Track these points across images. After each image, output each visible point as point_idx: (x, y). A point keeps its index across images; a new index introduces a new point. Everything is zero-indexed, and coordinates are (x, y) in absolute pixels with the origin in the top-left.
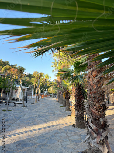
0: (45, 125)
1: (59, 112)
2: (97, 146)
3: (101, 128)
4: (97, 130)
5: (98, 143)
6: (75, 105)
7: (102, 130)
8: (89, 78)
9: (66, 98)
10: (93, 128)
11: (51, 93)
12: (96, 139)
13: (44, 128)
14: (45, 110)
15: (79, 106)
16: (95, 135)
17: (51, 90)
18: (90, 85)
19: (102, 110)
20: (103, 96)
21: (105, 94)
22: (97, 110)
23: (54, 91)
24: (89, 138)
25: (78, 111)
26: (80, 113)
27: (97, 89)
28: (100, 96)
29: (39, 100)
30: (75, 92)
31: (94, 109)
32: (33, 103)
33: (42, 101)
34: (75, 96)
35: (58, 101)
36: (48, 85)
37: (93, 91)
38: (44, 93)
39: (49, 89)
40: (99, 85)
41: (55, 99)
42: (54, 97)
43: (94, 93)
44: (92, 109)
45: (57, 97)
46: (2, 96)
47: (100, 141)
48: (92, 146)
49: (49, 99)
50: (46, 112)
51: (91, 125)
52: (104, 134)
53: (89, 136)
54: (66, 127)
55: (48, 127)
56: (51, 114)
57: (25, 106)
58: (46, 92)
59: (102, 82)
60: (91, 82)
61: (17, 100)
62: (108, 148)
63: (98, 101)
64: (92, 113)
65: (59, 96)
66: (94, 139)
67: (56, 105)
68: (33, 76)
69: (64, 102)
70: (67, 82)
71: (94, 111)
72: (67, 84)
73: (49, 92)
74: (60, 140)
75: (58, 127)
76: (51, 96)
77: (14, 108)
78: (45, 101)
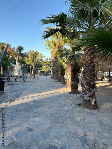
0: (49, 92)
1: (56, 85)
2: (88, 98)
3: (91, 88)
4: (89, 89)
5: (89, 97)
6: (72, 78)
7: (92, 89)
8: (86, 56)
9: (61, 74)
10: (86, 88)
11: (44, 72)
12: (88, 94)
13: (48, 94)
14: (44, 84)
15: (75, 78)
16: (87, 92)
17: (44, 69)
18: (86, 61)
19: (92, 77)
20: (94, 68)
21: (96, 66)
22: (89, 77)
23: (47, 70)
24: (83, 94)
25: (73, 82)
26: (75, 83)
27: (90, 63)
28: (92, 68)
29: (34, 77)
30: (70, 68)
31: (88, 76)
32: (31, 80)
33: (38, 78)
34: (72, 71)
35: (53, 78)
36: (41, 64)
37: (88, 64)
38: (38, 71)
39: (43, 67)
40: (92, 61)
41: (49, 77)
42: (47, 75)
43: (88, 66)
44: (86, 76)
45: (51, 75)
46: (1, 73)
47: (91, 95)
48: (85, 98)
49: (43, 77)
50: (46, 85)
51: (85, 86)
52: (93, 91)
53: (83, 93)
54: (64, 93)
55: (51, 94)
56: (50, 86)
57: (25, 81)
58: (39, 71)
59: (94, 59)
60: (87, 59)
61: (16, 76)
62: (95, 98)
63: (91, 71)
64: (86, 79)
65: (53, 73)
66: (86, 94)
67: (51, 81)
68: (25, 55)
69: (59, 78)
70: (63, 61)
71: (88, 78)
72: (63, 62)
73: (43, 71)
74: (63, 99)
75: (58, 94)
76: (44, 74)
77: (16, 83)
78: (40, 78)
